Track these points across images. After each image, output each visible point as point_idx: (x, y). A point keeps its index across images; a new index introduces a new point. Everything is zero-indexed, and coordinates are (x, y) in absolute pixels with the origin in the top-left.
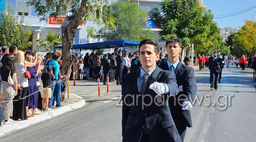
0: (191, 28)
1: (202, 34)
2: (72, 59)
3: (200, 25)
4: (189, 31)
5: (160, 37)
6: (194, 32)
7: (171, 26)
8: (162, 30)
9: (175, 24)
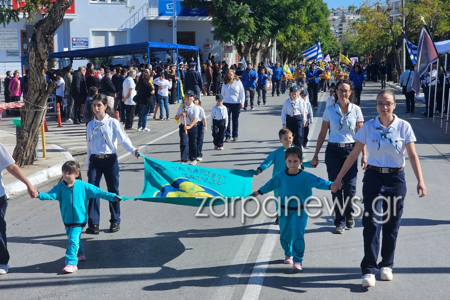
2: (48, 88)
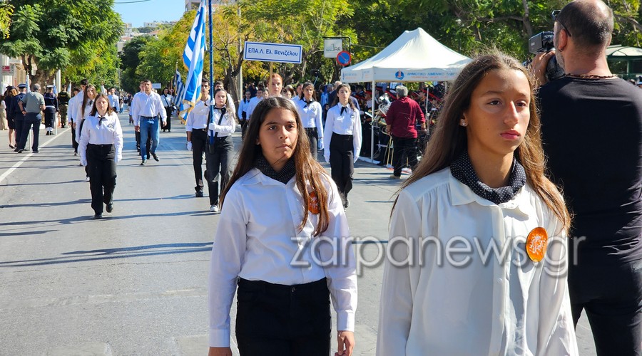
0: (72, 27)
4: (67, 32)
6: (78, 35)
7: (25, 22)
9: (35, 15)
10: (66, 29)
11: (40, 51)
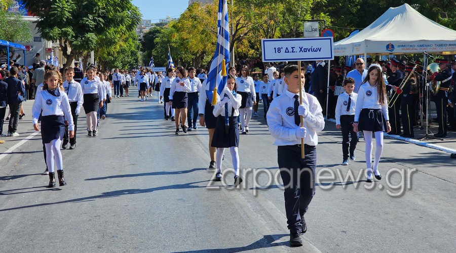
0: (99, 16)
1: (119, 25)
3: (116, 11)
4: (94, 20)
5: (38, 32)
6: (104, 22)
7: (61, 12)
8: (43, 19)
9: (69, 7)
10: (94, 18)
11: (72, 35)
